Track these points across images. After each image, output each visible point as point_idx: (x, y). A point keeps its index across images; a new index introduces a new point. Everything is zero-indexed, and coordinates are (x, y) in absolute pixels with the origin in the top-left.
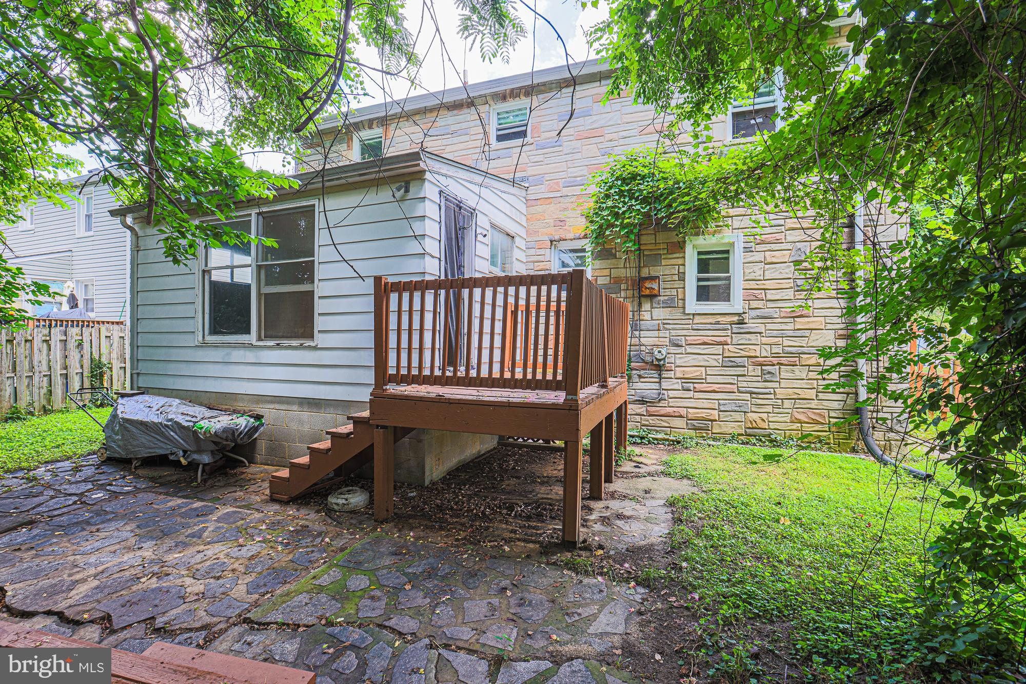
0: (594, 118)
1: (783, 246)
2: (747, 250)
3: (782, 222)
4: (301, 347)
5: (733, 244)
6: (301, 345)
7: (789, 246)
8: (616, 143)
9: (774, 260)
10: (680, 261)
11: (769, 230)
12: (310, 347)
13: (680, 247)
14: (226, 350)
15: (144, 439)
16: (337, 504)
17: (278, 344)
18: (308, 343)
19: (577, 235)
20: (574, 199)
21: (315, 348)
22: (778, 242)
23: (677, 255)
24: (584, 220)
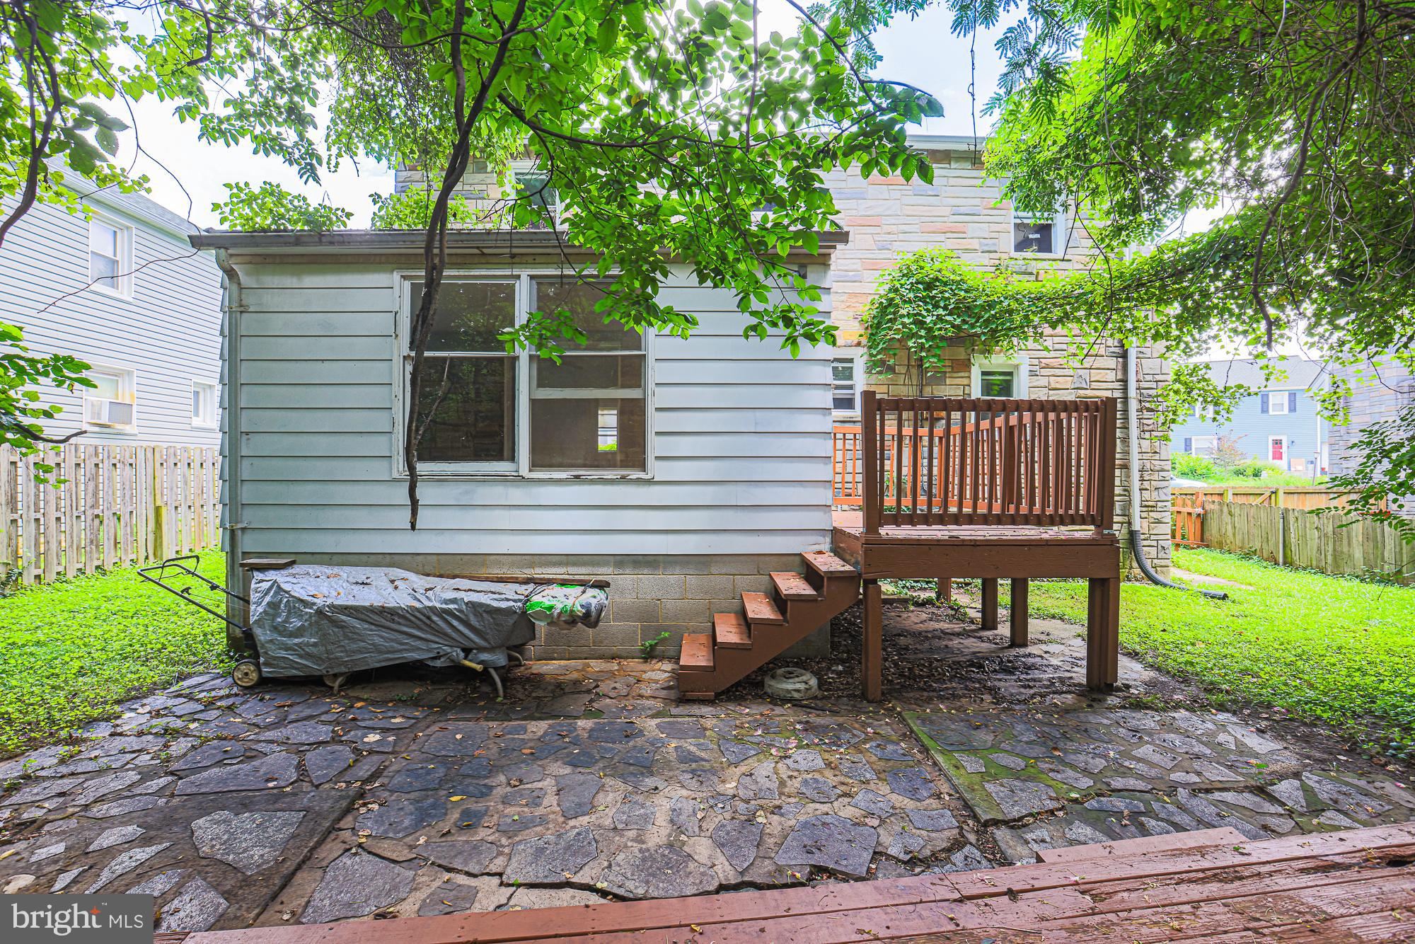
0: (870, 203)
1: (1066, 372)
2: (1033, 374)
3: (1064, 347)
4: (624, 480)
5: (1017, 366)
6: (623, 477)
7: (1071, 372)
8: (894, 237)
9: (1058, 386)
10: (965, 381)
11: (1053, 354)
12: (639, 481)
13: (966, 365)
14: (463, 487)
15: (377, 637)
16: (798, 691)
17: (577, 477)
18: (635, 474)
19: (849, 342)
20: (844, 298)
21: (650, 482)
22: (1061, 367)
23: (962, 374)
24: (856, 324)
